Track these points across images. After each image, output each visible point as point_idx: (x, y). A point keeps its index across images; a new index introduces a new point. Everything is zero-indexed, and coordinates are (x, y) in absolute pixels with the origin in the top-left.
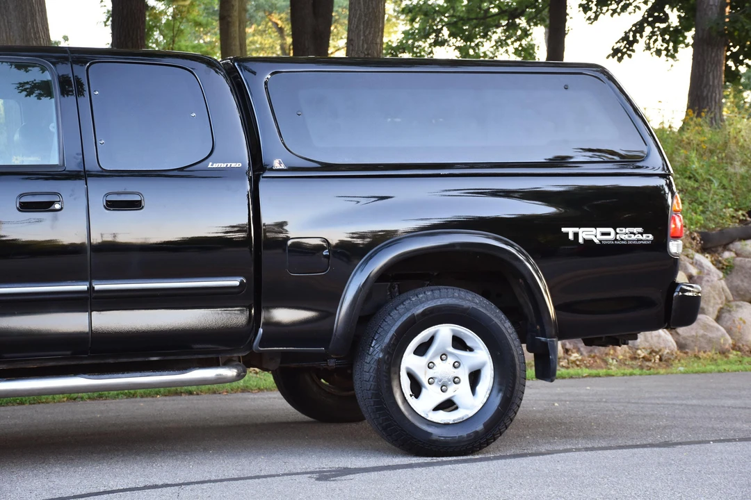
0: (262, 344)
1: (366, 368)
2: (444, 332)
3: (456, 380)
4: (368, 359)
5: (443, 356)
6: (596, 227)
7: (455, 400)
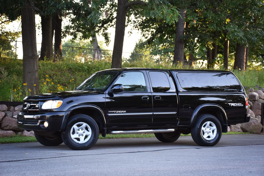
0: (179, 125)
1: (196, 129)
2: (208, 123)
3: (210, 132)
4: (196, 128)
5: (208, 127)
6: (234, 103)
7: (210, 136)
